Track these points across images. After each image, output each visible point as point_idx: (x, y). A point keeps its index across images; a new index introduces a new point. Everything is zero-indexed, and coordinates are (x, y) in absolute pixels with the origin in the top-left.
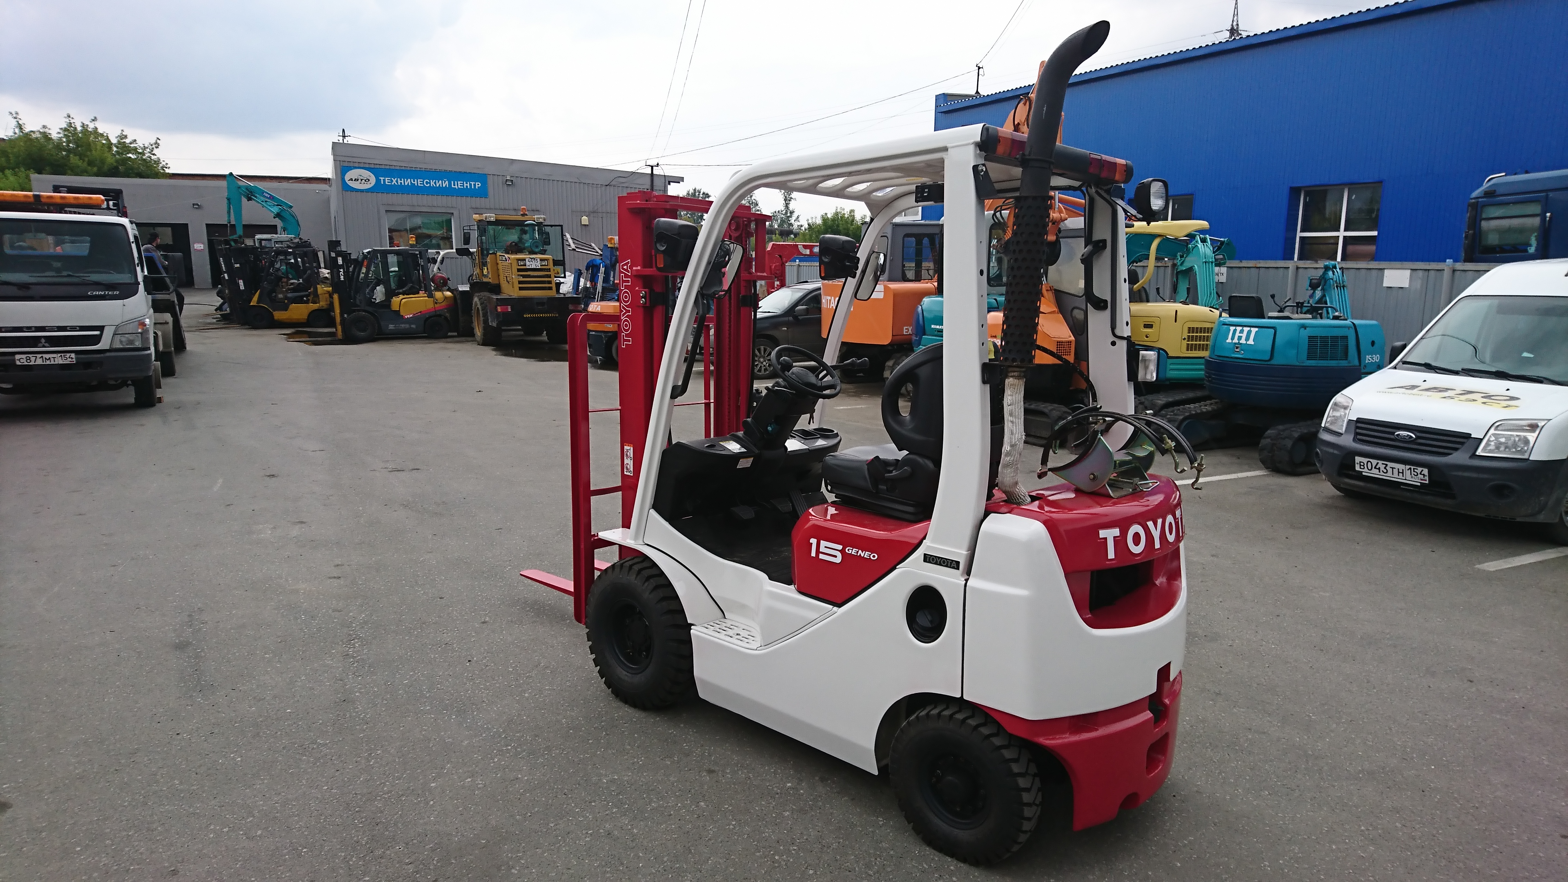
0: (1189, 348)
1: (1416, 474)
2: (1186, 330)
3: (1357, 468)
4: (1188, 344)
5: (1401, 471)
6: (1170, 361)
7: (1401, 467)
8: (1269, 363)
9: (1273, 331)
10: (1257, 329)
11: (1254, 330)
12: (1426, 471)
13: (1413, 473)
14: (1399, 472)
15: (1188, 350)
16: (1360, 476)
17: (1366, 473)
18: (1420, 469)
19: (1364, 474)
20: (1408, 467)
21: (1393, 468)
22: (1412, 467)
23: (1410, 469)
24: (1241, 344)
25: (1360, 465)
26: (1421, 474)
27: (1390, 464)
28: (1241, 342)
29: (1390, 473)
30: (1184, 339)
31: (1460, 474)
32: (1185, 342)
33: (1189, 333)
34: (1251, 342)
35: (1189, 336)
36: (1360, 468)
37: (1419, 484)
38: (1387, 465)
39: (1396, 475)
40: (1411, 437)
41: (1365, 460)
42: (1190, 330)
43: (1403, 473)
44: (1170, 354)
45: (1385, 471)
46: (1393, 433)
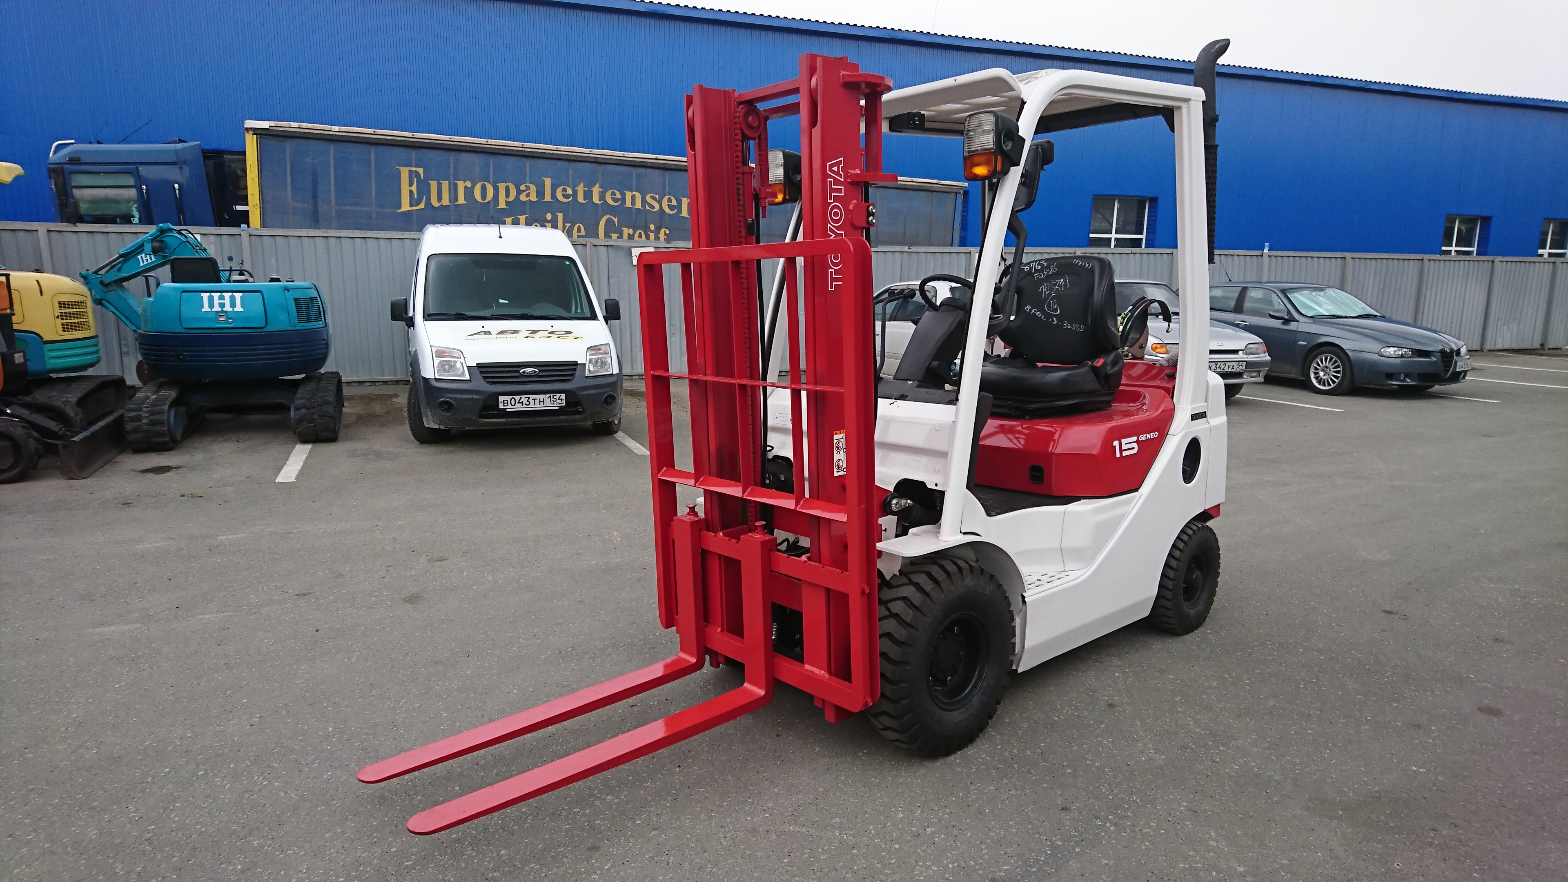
0: (66, 328)
1: (555, 400)
2: (57, 306)
3: (501, 406)
4: (63, 324)
5: (542, 400)
6: (47, 347)
7: (542, 397)
8: (262, 330)
9: (259, 295)
10: (241, 294)
11: (238, 296)
12: (563, 396)
13: (552, 399)
14: (540, 402)
15: (64, 331)
16: (504, 413)
17: (510, 408)
18: (558, 395)
19: (507, 410)
20: (549, 395)
21: (535, 399)
22: (552, 395)
23: (550, 397)
24: (226, 312)
25: (504, 403)
26: (559, 399)
27: (532, 397)
28: (224, 309)
29: (532, 405)
30: (58, 317)
31: (587, 392)
32: (59, 321)
33: (61, 309)
34: (239, 308)
35: (61, 313)
36: (504, 406)
37: (558, 408)
38: (529, 398)
39: (537, 404)
40: (536, 372)
41: (508, 398)
42: (61, 305)
43: (543, 402)
44: (46, 338)
45: (528, 403)
46: (518, 372)
